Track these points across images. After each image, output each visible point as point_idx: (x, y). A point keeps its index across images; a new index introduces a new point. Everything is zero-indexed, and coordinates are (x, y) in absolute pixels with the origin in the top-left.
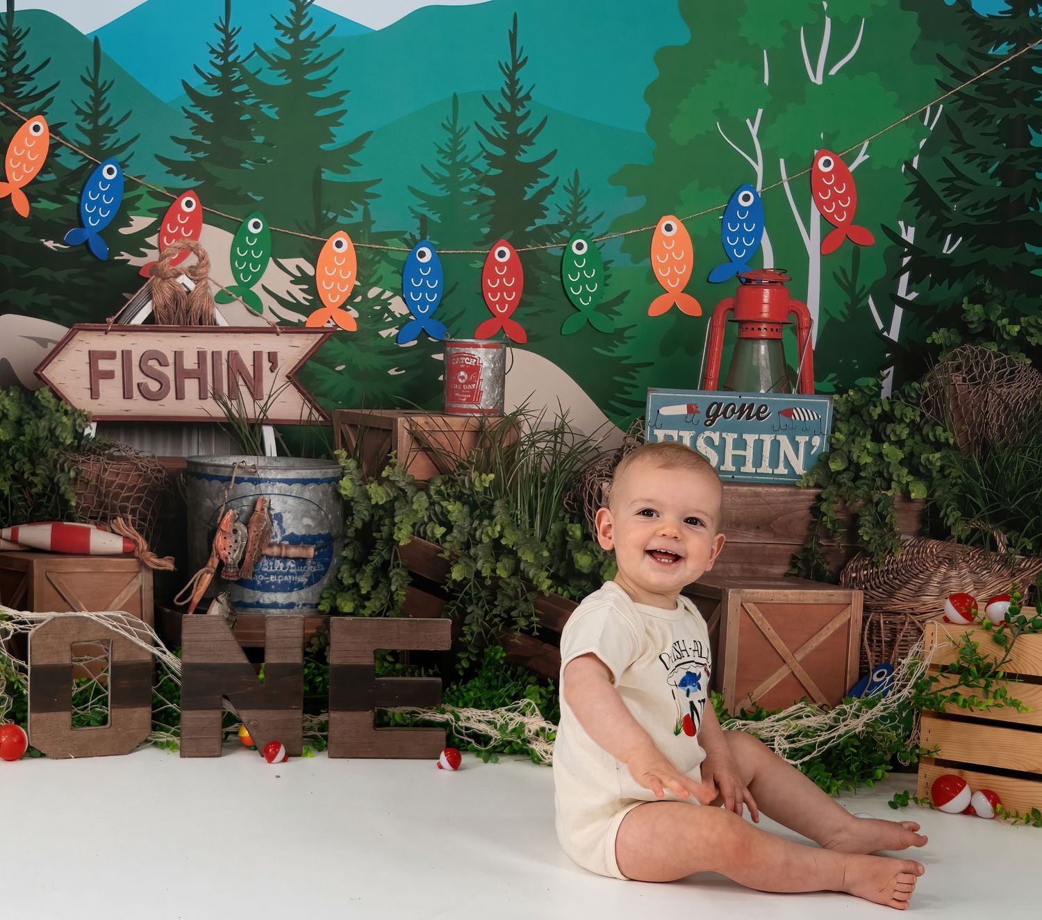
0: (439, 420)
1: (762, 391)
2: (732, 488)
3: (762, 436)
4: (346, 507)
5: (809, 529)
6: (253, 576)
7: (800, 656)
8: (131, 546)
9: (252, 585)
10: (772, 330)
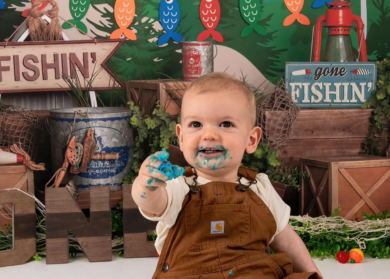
0: (181, 83)
1: (342, 61)
2: (330, 111)
3: (343, 84)
4: (135, 131)
5: (369, 130)
6: (87, 171)
7: (369, 194)
8: (21, 158)
9: (87, 176)
10: (345, 30)
